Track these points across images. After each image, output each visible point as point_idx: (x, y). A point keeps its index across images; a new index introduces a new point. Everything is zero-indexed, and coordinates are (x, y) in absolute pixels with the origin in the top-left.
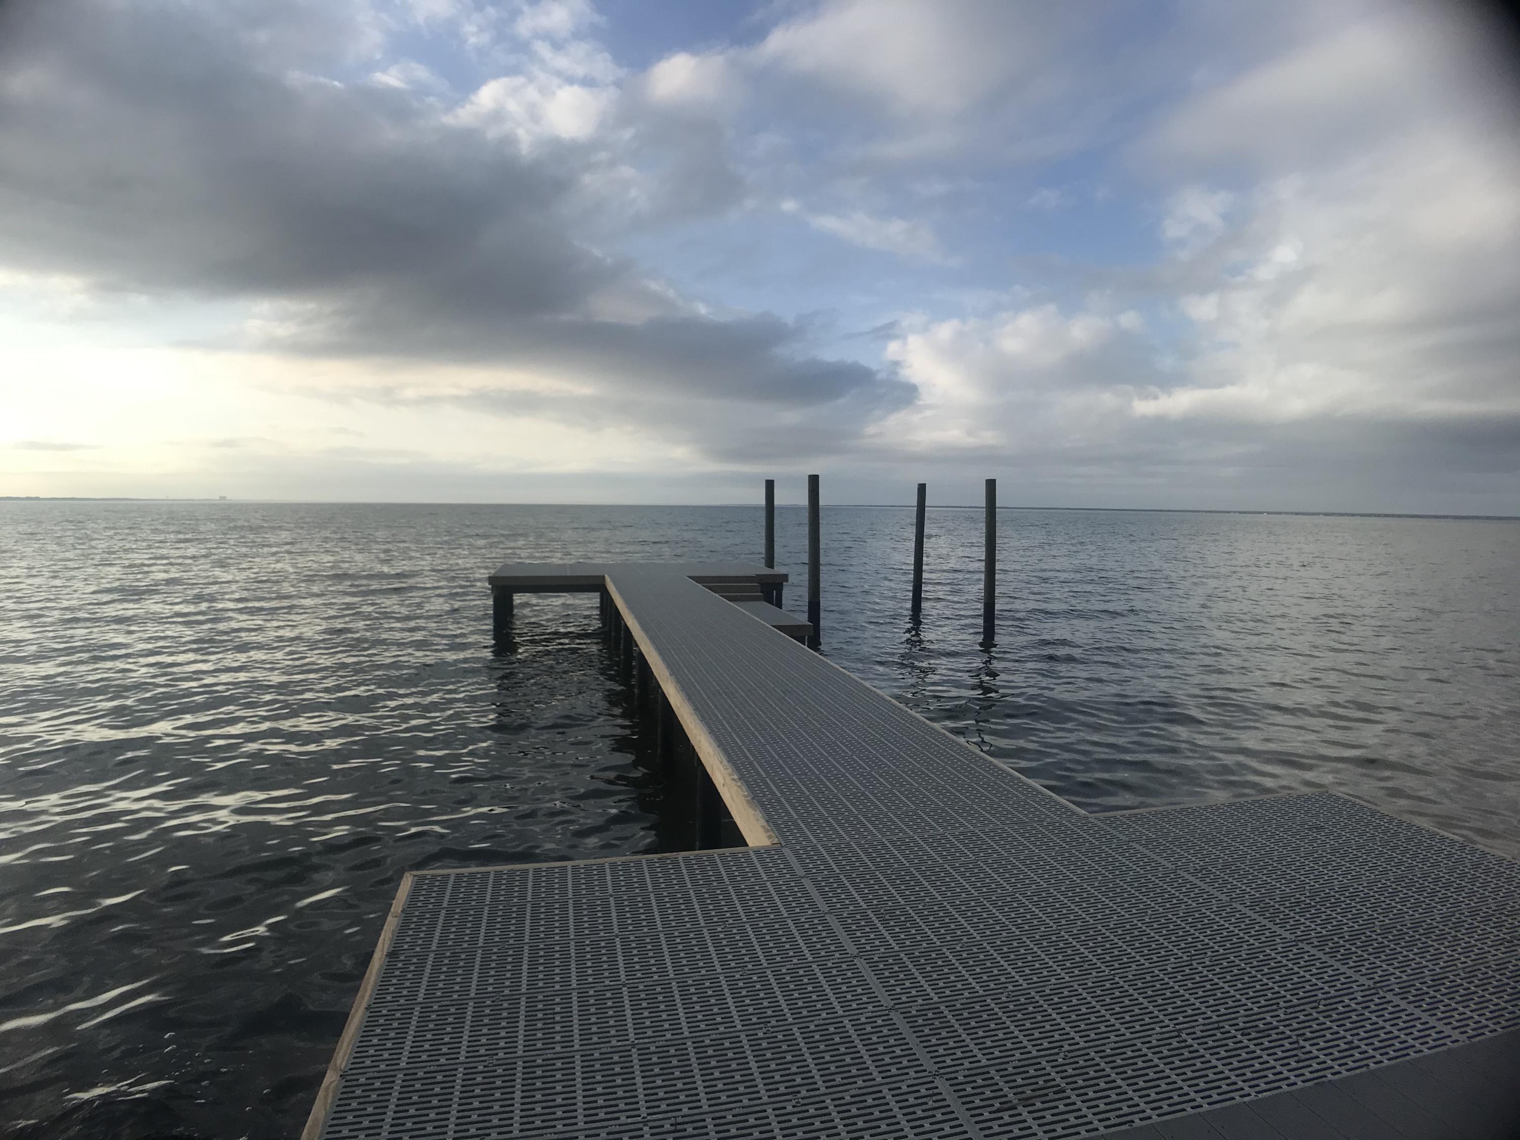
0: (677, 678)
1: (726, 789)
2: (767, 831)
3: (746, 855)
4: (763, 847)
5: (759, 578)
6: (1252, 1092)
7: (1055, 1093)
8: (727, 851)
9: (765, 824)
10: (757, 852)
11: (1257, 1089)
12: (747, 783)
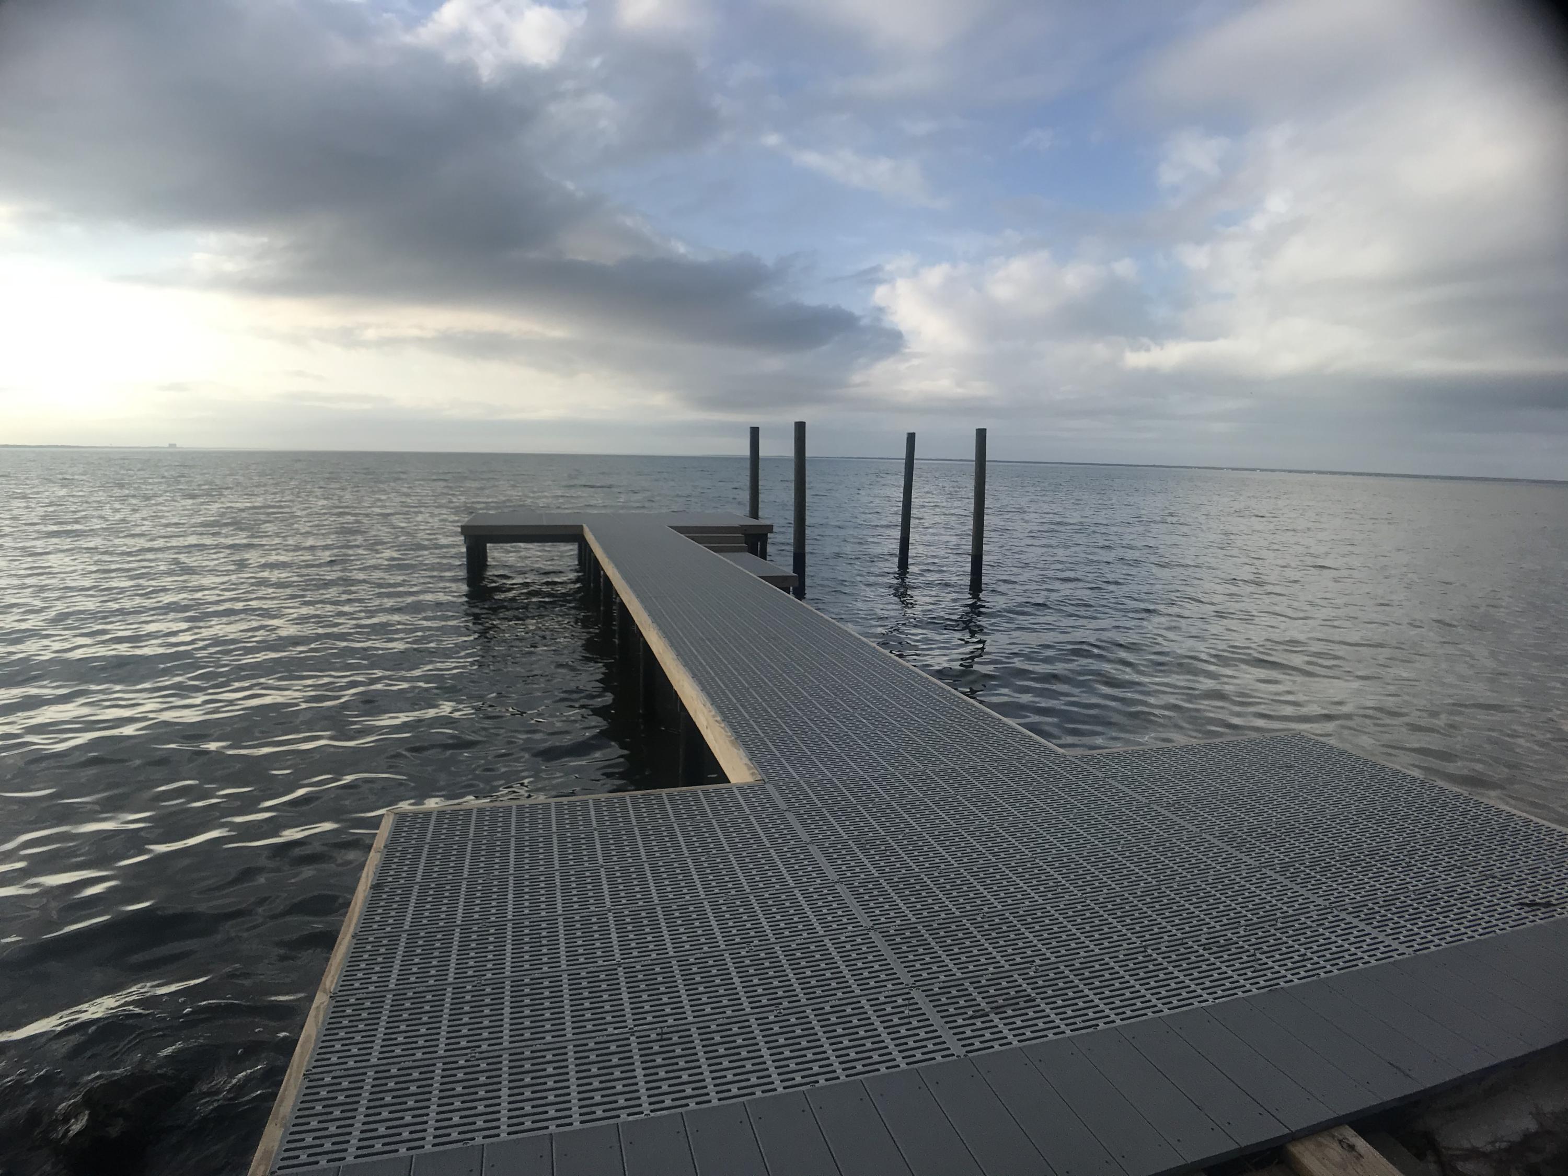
0: (659, 625)
1: (709, 731)
2: (750, 768)
3: (730, 791)
4: (745, 784)
5: (743, 529)
6: (1210, 998)
7: (1025, 1002)
8: (711, 787)
9: (749, 763)
10: (741, 788)
11: (1215, 996)
12: (731, 725)
